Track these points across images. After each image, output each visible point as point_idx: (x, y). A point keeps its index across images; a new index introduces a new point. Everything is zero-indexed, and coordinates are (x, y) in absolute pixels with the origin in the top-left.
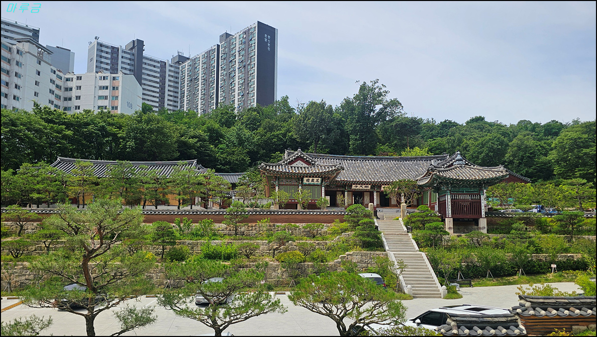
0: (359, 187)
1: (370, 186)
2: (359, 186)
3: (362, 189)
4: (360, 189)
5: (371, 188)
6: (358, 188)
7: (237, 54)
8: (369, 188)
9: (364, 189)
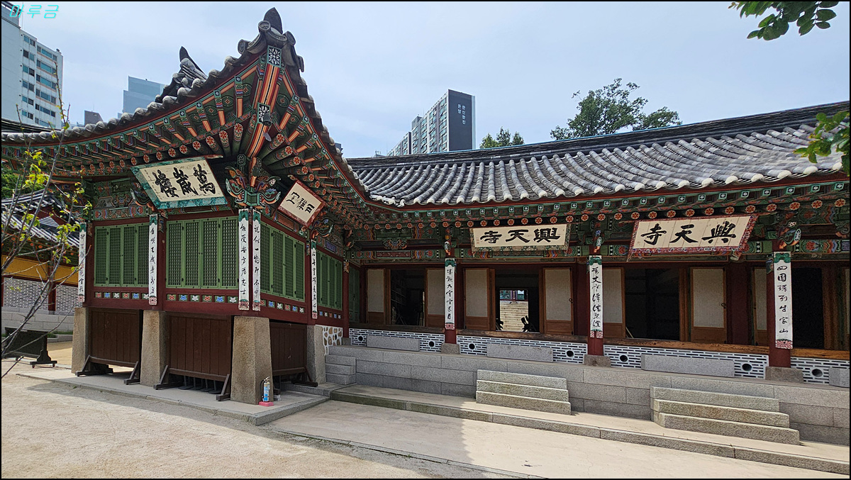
0: (505, 238)
1: (562, 229)
2: (504, 232)
3: (523, 252)
4: (511, 252)
5: (573, 242)
6: (501, 243)
7: (428, 137)
8: (561, 242)
9: (535, 252)
